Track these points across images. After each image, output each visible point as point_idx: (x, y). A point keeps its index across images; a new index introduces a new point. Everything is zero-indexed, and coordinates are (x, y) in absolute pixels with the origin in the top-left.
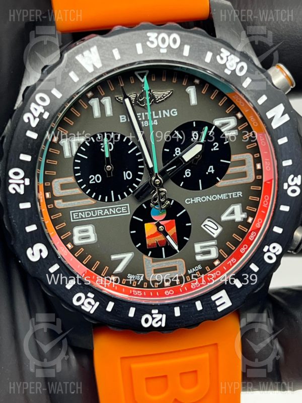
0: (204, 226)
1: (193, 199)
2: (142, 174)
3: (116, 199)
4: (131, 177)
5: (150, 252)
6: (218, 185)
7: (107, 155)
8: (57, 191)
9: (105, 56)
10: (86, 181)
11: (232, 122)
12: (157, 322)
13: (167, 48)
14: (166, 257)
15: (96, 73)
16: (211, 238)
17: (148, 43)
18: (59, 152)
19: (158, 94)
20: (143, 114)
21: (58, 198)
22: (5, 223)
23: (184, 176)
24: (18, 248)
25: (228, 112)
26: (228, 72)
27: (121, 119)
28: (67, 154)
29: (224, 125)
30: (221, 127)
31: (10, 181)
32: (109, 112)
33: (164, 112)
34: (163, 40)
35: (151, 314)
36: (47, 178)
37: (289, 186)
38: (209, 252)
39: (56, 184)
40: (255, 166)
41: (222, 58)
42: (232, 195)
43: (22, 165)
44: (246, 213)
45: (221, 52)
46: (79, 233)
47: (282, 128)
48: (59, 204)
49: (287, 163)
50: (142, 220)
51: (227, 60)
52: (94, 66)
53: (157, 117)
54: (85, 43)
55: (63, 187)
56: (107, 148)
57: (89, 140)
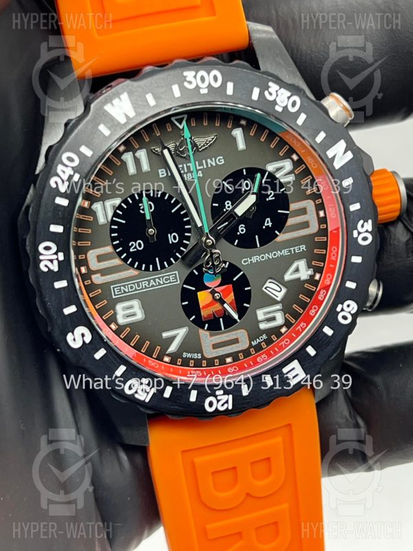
0: (266, 288)
1: (251, 259)
2: (190, 234)
3: (163, 267)
4: (177, 240)
5: (207, 325)
6: (278, 239)
7: (148, 217)
8: (94, 264)
9: (138, 103)
10: (126, 249)
11: (287, 165)
12: (223, 405)
13: (207, 87)
14: (225, 328)
15: (130, 124)
16: (275, 302)
17: (186, 84)
18: (92, 219)
19: (200, 141)
20: (185, 165)
21: (96, 272)
22: (39, 307)
23: (238, 233)
24: (56, 334)
25: (282, 155)
26: (279, 109)
27: (160, 173)
28: (102, 220)
29: (278, 169)
30: (275, 172)
31: (41, 257)
32: (145, 167)
33: (209, 161)
34: (203, 79)
35: (216, 396)
36: (81, 251)
37: (359, 233)
38: (274, 319)
39: (92, 255)
40: (318, 215)
41: (270, 94)
42: (294, 250)
43: (53, 237)
44: (312, 269)
45: (269, 87)
46: (124, 311)
47: (345, 168)
48: (97, 279)
49: (355, 207)
50: (194, 289)
51: (277, 95)
52: (126, 116)
53: (202, 167)
54: (113, 90)
55: (100, 258)
56: (147, 209)
57: (125, 201)
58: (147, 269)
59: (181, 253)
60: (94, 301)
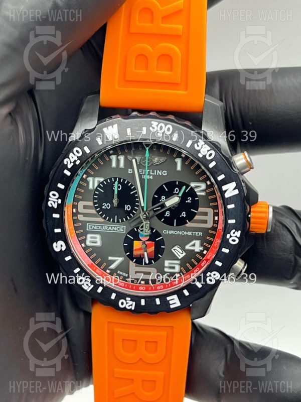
0: (174, 250)
1: (169, 231)
2: (137, 208)
3: (118, 221)
4: (129, 209)
5: (135, 260)
6: (187, 225)
7: (116, 192)
8: (81, 209)
9: (121, 131)
10: (100, 206)
11: (203, 186)
12: (129, 306)
14: (145, 265)
16: (177, 259)
17: (151, 128)
18: (85, 185)
19: (156, 160)
20: (144, 170)
21: (80, 214)
23: (165, 215)
24: (48, 241)
25: (201, 179)
26: (200, 155)
27: (129, 171)
28: (91, 187)
29: (197, 187)
30: (195, 188)
31: (50, 199)
32: (122, 165)
33: (158, 171)
34: (161, 128)
35: (126, 300)
36: (76, 200)
37: (231, 237)
38: (174, 268)
39: (81, 204)
40: (214, 218)
41: (198, 146)
42: (195, 234)
43: (58, 190)
44: (203, 247)
45: (199, 142)
46: (91, 238)
47: (232, 198)
48: (80, 217)
49: (232, 221)
50: (133, 238)
51: (202, 148)
53: (153, 174)
55: (85, 207)
56: (116, 187)
57: (106, 180)
58: (109, 220)
59: (130, 217)
60: (76, 228)
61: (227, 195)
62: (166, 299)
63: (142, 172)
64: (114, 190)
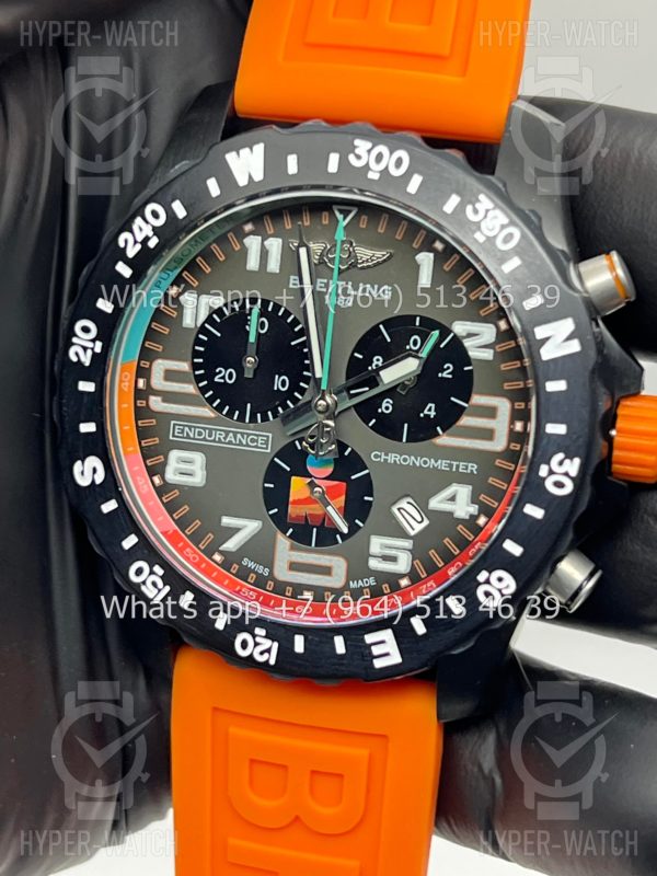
0: (399, 509)
1: (386, 455)
2: (306, 386)
3: (253, 419)
4: (286, 389)
5: (291, 530)
6: (438, 441)
7: (252, 338)
8: (158, 381)
9: (273, 163)
10: (210, 375)
11: (488, 332)
12: (262, 653)
13: (381, 172)
14: (316, 545)
15: (250, 189)
16: (403, 535)
17: (351, 157)
18: (175, 314)
19: (365, 254)
20: (330, 281)
21: (156, 393)
23: (380, 411)
25: (483, 315)
26: (480, 238)
27: (292, 282)
28: (188, 321)
29: (470, 335)
30: (465, 337)
31: (75, 340)
33: (369, 286)
34: (379, 158)
35: (254, 636)
36: (147, 354)
37: (551, 472)
38: (393, 559)
39: (159, 367)
40: (512, 425)
41: (476, 211)
42: (458, 467)
43: (97, 316)
44: (477, 506)
45: (478, 201)
46: (178, 463)
47: (560, 363)
48: (156, 403)
49: (556, 429)
50: (288, 469)
51: (486, 216)
52: (250, 177)
55: (170, 375)
57: (229, 305)
58: (230, 414)
59: (285, 407)
60: (142, 434)
61: (547, 353)
62: (363, 640)
63: (327, 286)
64: (248, 333)
